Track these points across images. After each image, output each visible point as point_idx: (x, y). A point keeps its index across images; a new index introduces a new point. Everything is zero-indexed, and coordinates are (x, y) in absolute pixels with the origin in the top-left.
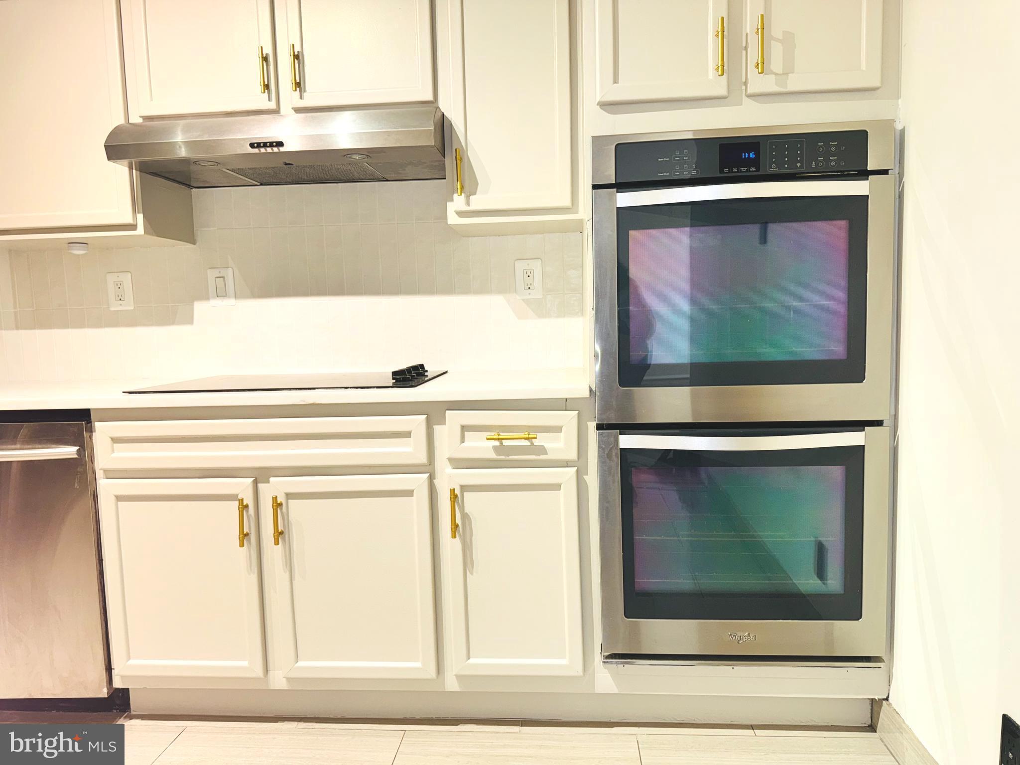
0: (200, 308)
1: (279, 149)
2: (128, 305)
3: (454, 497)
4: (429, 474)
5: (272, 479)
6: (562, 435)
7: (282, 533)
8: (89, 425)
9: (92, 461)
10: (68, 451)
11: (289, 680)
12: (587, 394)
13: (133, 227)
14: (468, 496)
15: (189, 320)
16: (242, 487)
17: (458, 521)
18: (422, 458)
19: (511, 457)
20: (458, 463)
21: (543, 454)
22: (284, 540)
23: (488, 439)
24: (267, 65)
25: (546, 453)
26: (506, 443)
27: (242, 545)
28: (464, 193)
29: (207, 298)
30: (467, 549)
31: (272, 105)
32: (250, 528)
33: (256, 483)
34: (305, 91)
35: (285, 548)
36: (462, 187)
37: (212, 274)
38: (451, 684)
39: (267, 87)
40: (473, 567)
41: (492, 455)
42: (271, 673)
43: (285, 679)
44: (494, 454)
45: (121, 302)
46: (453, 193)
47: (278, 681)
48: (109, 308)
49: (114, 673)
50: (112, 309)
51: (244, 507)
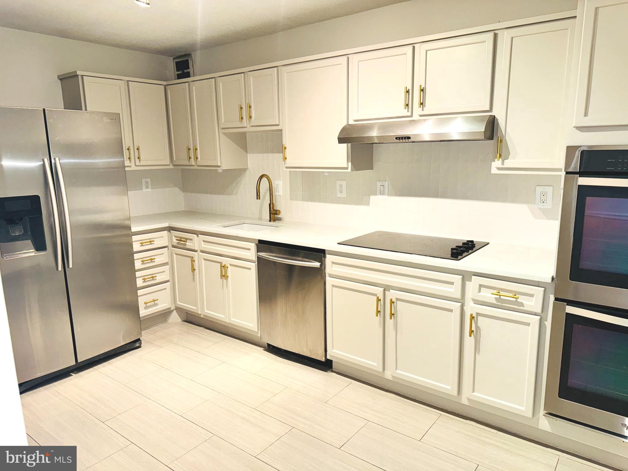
0: (372, 198)
1: (408, 140)
2: (344, 195)
3: (472, 318)
4: (461, 304)
5: (391, 291)
6: (534, 299)
7: (393, 314)
8: (324, 255)
9: (325, 269)
10: (317, 264)
11: (393, 377)
12: (550, 280)
13: (347, 168)
14: (480, 318)
15: (368, 204)
16: (379, 291)
17: (473, 328)
18: (458, 295)
19: (504, 305)
20: (477, 302)
21: (522, 306)
22: (394, 317)
23: (492, 294)
24: (408, 95)
25: (523, 306)
26: (502, 297)
27: (377, 316)
28: (501, 158)
29: (376, 194)
30: (477, 343)
31: (409, 114)
32: (381, 309)
33: (384, 290)
34: (425, 107)
35: (394, 320)
36: (500, 155)
37: (379, 184)
38: (465, 401)
39: (407, 105)
40: (479, 351)
41: (494, 302)
42: (386, 371)
43: (391, 376)
44: (495, 300)
45: (341, 193)
46: (496, 158)
47: (388, 375)
48: (336, 195)
49: (328, 353)
50: (338, 196)
51: (379, 300)
